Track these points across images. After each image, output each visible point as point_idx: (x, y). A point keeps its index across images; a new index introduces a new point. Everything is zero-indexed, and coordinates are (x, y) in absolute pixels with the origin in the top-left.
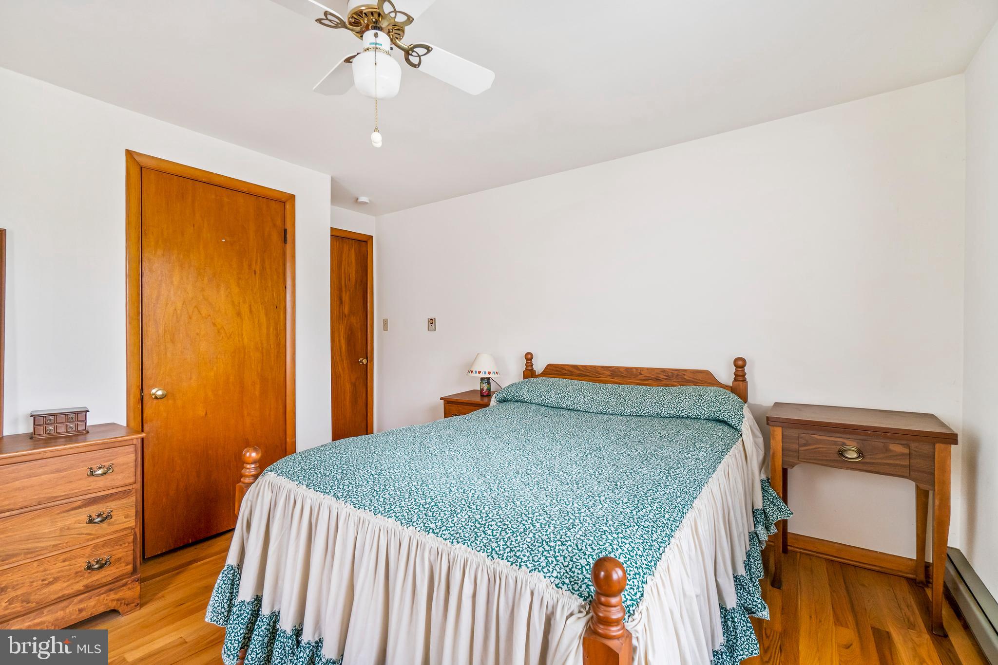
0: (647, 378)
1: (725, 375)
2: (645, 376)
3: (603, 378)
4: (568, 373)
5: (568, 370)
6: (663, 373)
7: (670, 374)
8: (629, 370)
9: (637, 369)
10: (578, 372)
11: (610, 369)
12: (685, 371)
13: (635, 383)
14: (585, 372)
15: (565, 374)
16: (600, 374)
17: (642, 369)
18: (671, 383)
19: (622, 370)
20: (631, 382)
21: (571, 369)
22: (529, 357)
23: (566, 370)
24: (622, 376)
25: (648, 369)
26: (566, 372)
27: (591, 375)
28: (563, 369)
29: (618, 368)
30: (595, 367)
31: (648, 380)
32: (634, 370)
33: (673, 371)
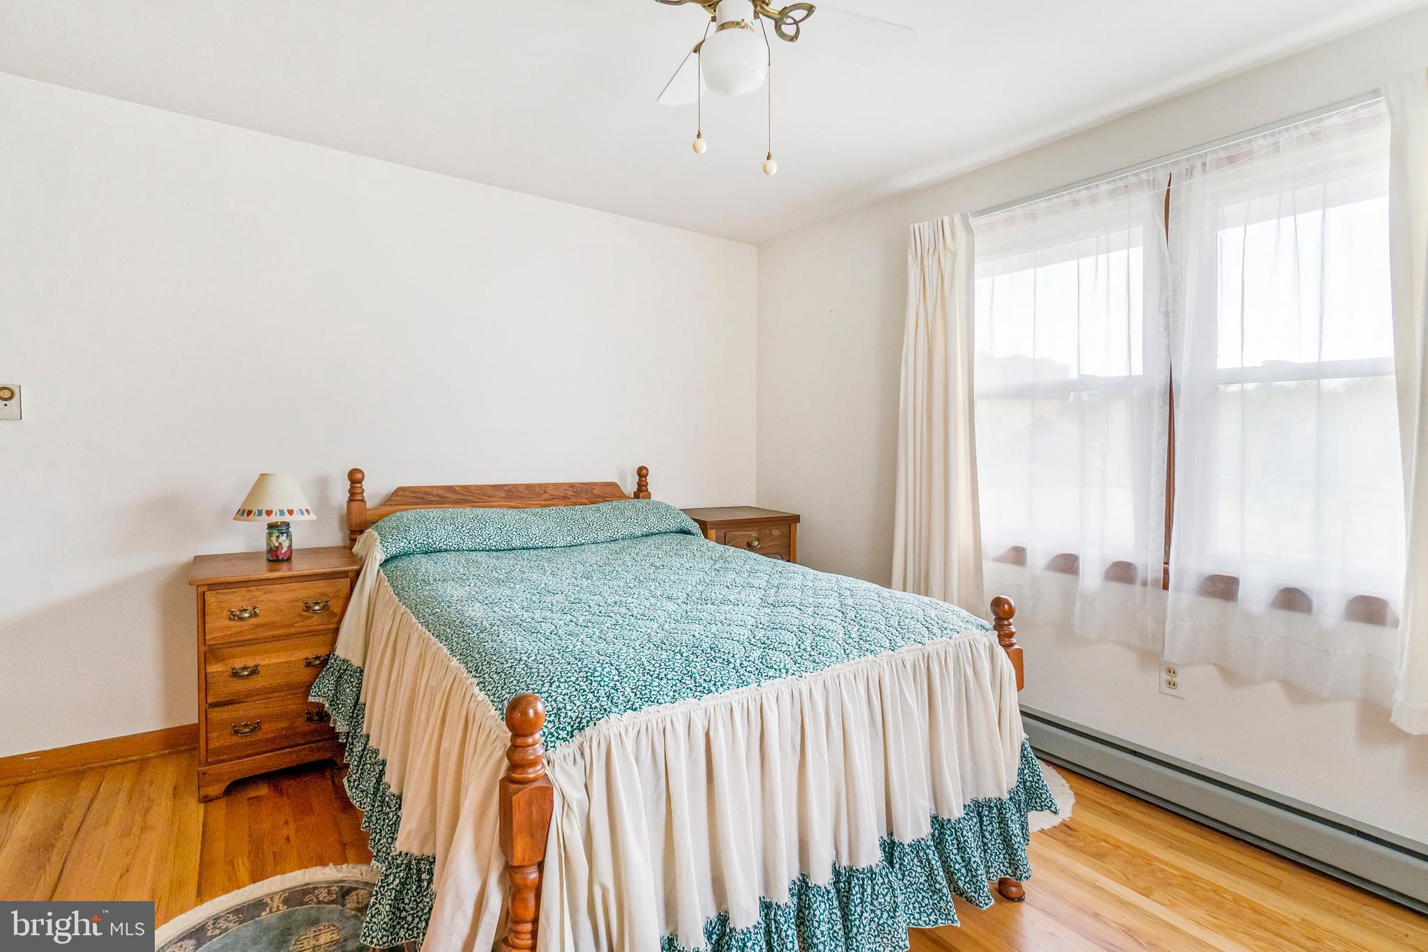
0: (552, 497)
1: (630, 486)
2: (551, 495)
3: (495, 501)
4: (437, 499)
5: (438, 495)
6: (571, 489)
7: (579, 489)
8: (529, 487)
9: (540, 485)
10: (454, 497)
11: (505, 488)
12: (595, 484)
13: (538, 504)
14: (466, 496)
15: (431, 502)
16: (490, 497)
17: (547, 485)
18: (579, 501)
19: (521, 489)
20: (532, 504)
21: (441, 492)
22: (355, 478)
23: (432, 495)
24: (523, 497)
25: (554, 484)
26: (433, 498)
27: (475, 500)
28: (429, 494)
29: (516, 486)
30: (482, 487)
31: (554, 499)
32: (538, 489)
33: (583, 486)
